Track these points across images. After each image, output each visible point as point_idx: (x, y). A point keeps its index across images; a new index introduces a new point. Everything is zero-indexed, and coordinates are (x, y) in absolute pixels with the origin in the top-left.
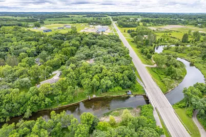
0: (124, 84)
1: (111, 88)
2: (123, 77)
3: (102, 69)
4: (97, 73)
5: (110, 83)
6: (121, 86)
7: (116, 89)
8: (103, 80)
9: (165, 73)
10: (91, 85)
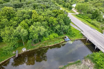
0: (60, 29)
1: (45, 36)
2: (58, 21)
3: (31, 14)
4: (24, 19)
5: (43, 29)
6: (56, 31)
7: (51, 36)
8: (32, 26)
9: (89, 17)
10: (15, 36)
